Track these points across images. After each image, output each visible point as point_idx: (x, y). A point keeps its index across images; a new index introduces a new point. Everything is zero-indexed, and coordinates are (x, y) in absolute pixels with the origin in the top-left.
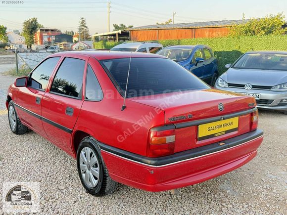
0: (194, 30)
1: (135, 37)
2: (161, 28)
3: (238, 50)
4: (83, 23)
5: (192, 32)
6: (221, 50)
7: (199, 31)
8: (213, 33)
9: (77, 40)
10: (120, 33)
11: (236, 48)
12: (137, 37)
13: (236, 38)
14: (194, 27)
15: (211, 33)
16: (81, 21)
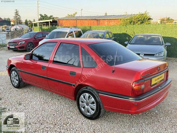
0: (98, 20)
1: (61, 24)
2: (79, 19)
3: (125, 33)
4: (17, 13)
5: (97, 22)
6: (116, 33)
7: (101, 21)
8: (109, 22)
9: (13, 24)
10: (52, 21)
11: (124, 32)
12: (62, 24)
13: (124, 26)
14: (99, 19)
15: (108, 22)
16: (15, 11)
